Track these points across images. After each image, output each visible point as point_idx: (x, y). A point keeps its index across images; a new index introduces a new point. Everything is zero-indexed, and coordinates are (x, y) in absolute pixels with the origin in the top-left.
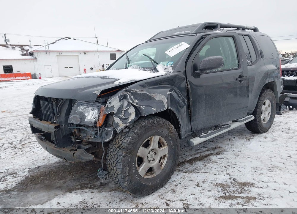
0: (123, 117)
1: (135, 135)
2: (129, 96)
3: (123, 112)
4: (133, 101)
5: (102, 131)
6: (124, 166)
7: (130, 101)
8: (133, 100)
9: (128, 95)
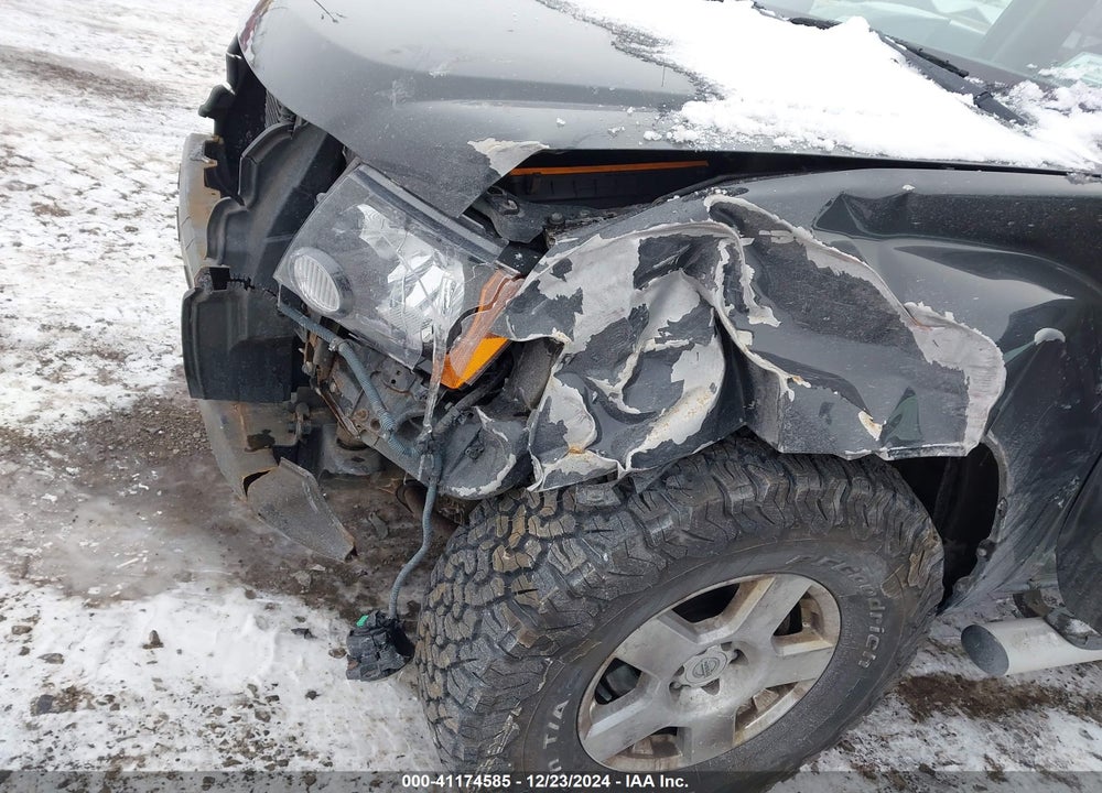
0: (614, 395)
1: (640, 551)
2: (725, 257)
3: (632, 361)
4: (742, 309)
5: (452, 428)
6: (490, 706)
7: (717, 298)
8: (749, 298)
9: (722, 246)
